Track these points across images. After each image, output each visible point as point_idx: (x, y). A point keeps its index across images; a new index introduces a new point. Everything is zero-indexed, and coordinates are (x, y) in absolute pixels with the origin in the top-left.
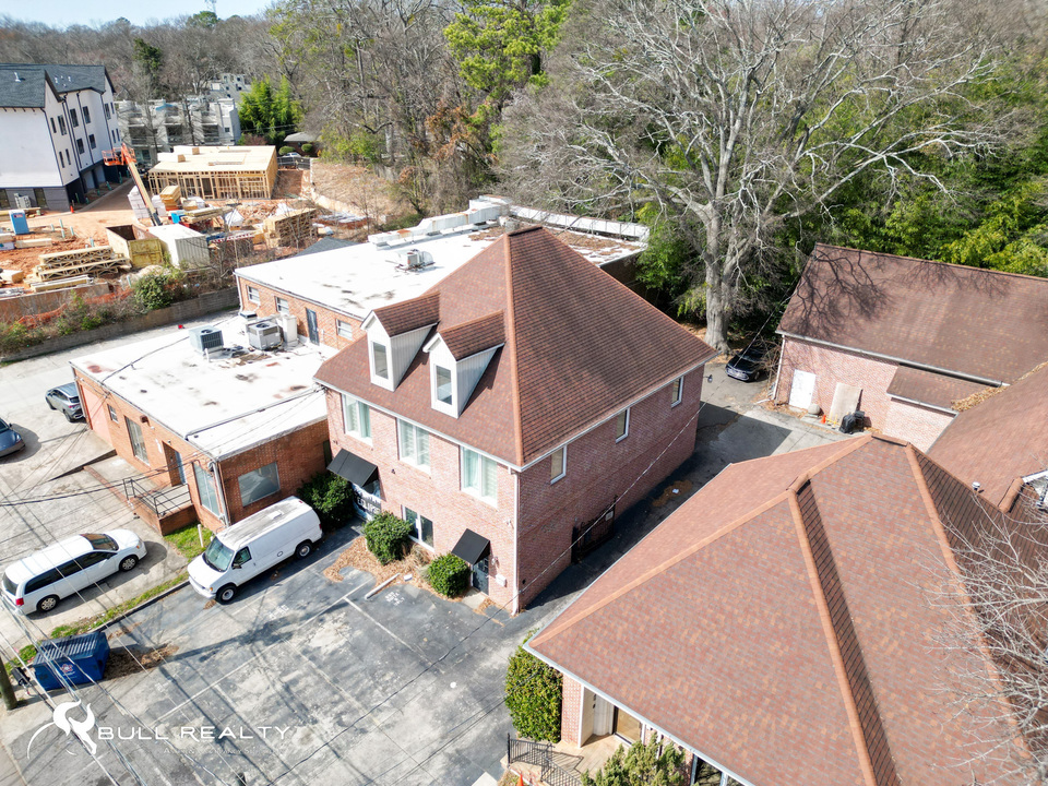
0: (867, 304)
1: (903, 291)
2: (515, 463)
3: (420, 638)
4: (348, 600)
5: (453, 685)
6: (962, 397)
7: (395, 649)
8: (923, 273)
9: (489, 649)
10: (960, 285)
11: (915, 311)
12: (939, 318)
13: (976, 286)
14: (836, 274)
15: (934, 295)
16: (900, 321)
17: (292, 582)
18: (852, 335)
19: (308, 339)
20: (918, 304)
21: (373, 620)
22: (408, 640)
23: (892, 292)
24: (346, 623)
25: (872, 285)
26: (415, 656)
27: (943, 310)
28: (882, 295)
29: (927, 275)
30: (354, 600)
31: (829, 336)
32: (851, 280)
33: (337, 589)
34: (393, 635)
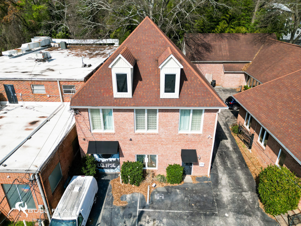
0: (207, 48)
1: (215, 43)
2: (223, 106)
3: (190, 205)
4: (141, 210)
5: (226, 215)
6: (242, 68)
7: (188, 216)
8: (217, 37)
9: (219, 193)
10: (227, 39)
11: (221, 47)
12: (227, 48)
13: (231, 38)
14: (194, 41)
15: (223, 42)
16: (218, 51)
17: (103, 218)
18: (207, 58)
19: (8, 102)
20: (220, 46)
21: (163, 211)
22: (187, 209)
23: (212, 44)
24: (154, 220)
25: (206, 43)
26: (198, 214)
27: (227, 46)
28: (210, 45)
29: (218, 37)
30: (144, 207)
31: (201, 60)
32: (199, 42)
33: (129, 208)
34: (179, 211)
